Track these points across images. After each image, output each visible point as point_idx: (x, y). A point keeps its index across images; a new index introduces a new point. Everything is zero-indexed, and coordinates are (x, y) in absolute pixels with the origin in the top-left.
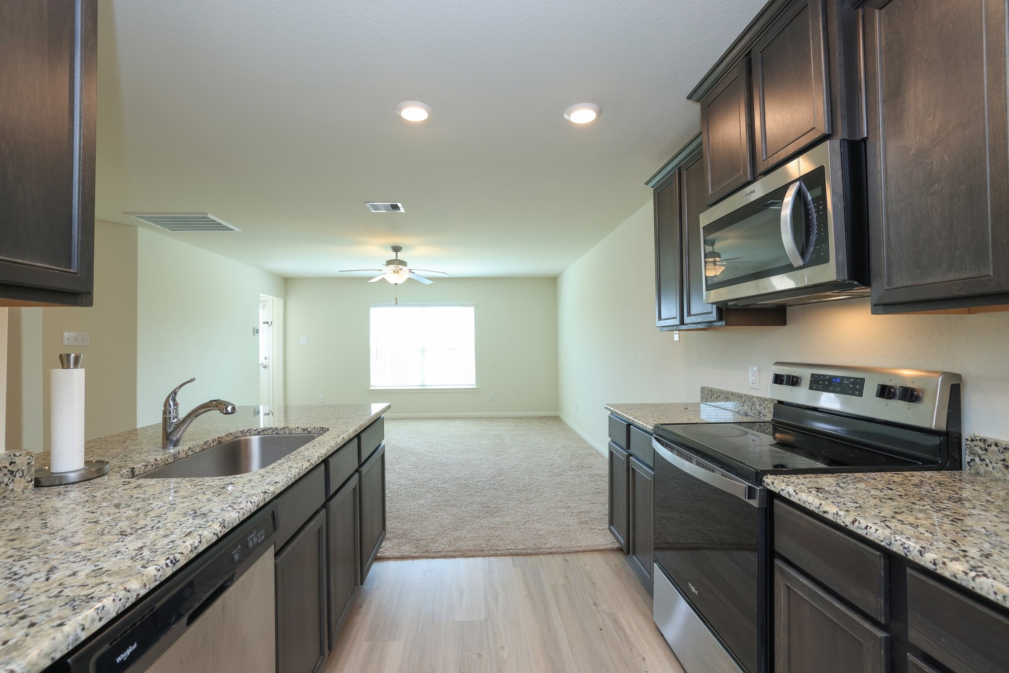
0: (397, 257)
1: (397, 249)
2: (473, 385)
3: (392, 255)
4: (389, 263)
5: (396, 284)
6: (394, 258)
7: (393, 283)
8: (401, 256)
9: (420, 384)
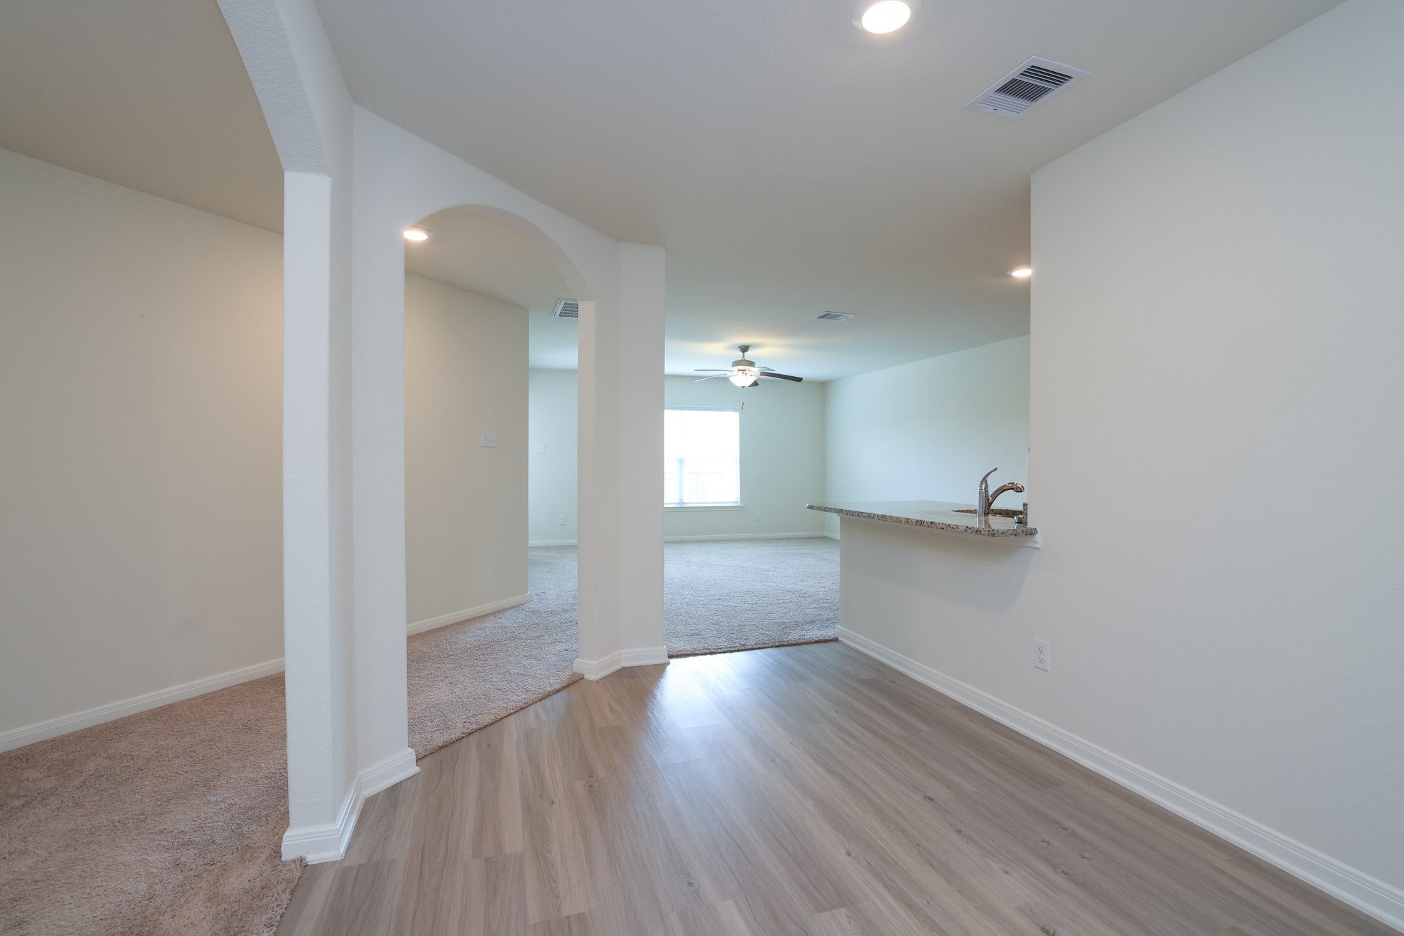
0: (744, 357)
1: (744, 349)
2: (736, 502)
3: (739, 355)
4: (736, 363)
5: (743, 387)
6: (741, 358)
7: (740, 386)
8: (749, 355)
9: (678, 501)
